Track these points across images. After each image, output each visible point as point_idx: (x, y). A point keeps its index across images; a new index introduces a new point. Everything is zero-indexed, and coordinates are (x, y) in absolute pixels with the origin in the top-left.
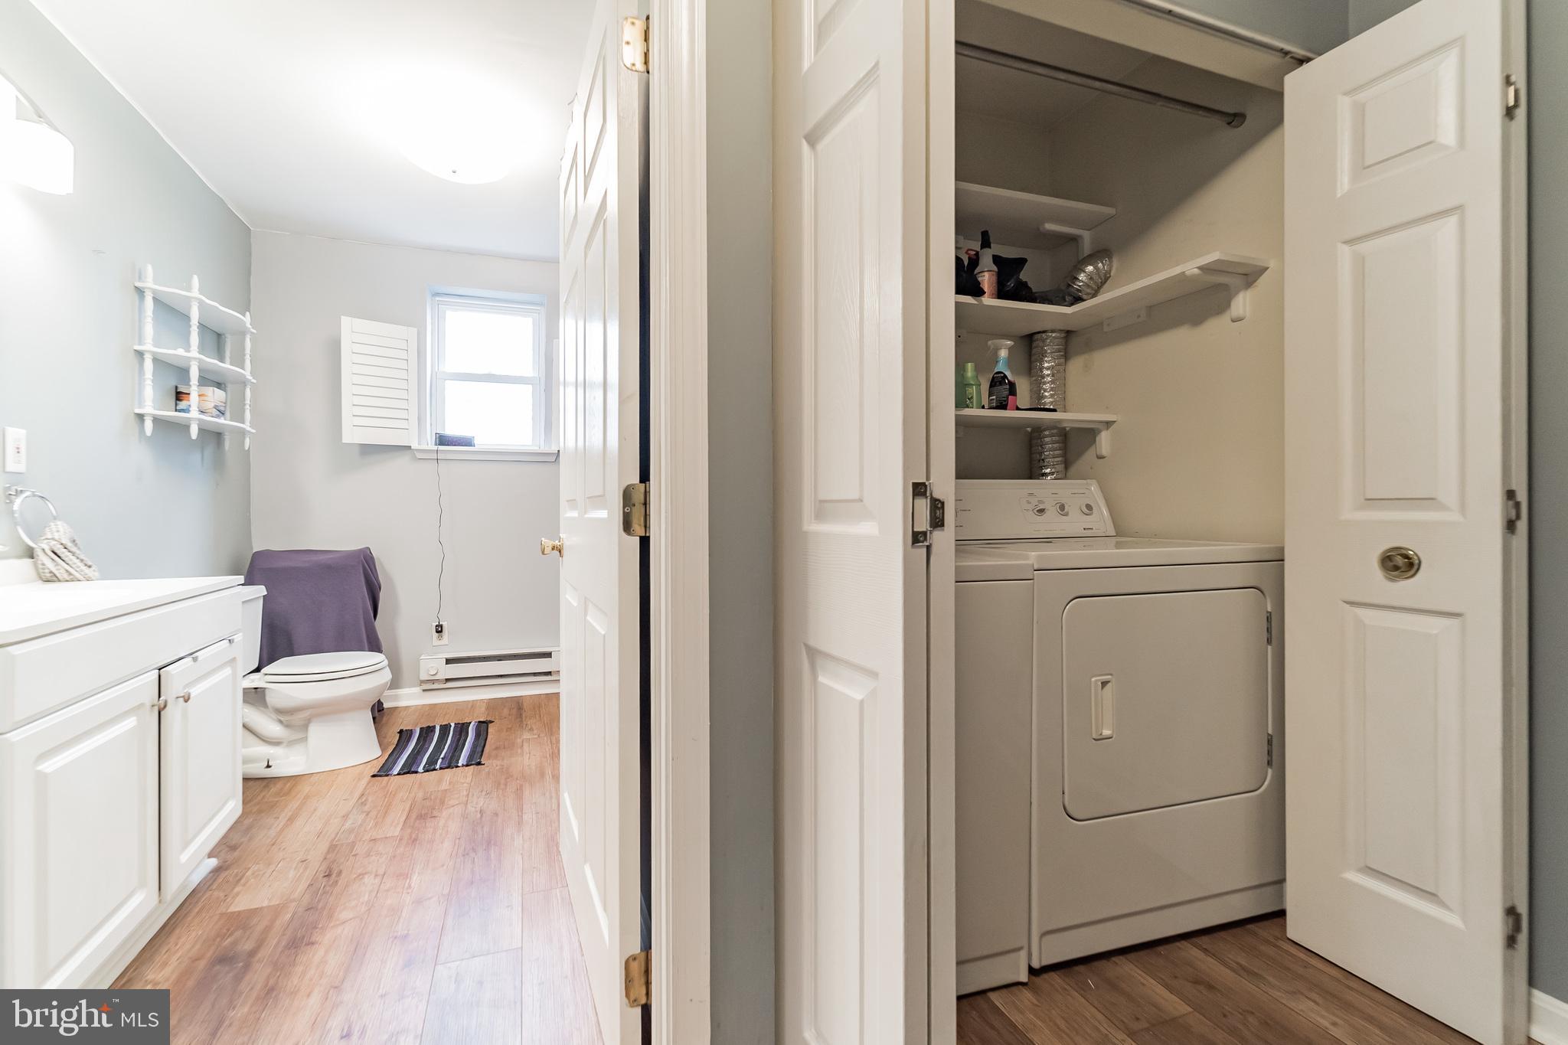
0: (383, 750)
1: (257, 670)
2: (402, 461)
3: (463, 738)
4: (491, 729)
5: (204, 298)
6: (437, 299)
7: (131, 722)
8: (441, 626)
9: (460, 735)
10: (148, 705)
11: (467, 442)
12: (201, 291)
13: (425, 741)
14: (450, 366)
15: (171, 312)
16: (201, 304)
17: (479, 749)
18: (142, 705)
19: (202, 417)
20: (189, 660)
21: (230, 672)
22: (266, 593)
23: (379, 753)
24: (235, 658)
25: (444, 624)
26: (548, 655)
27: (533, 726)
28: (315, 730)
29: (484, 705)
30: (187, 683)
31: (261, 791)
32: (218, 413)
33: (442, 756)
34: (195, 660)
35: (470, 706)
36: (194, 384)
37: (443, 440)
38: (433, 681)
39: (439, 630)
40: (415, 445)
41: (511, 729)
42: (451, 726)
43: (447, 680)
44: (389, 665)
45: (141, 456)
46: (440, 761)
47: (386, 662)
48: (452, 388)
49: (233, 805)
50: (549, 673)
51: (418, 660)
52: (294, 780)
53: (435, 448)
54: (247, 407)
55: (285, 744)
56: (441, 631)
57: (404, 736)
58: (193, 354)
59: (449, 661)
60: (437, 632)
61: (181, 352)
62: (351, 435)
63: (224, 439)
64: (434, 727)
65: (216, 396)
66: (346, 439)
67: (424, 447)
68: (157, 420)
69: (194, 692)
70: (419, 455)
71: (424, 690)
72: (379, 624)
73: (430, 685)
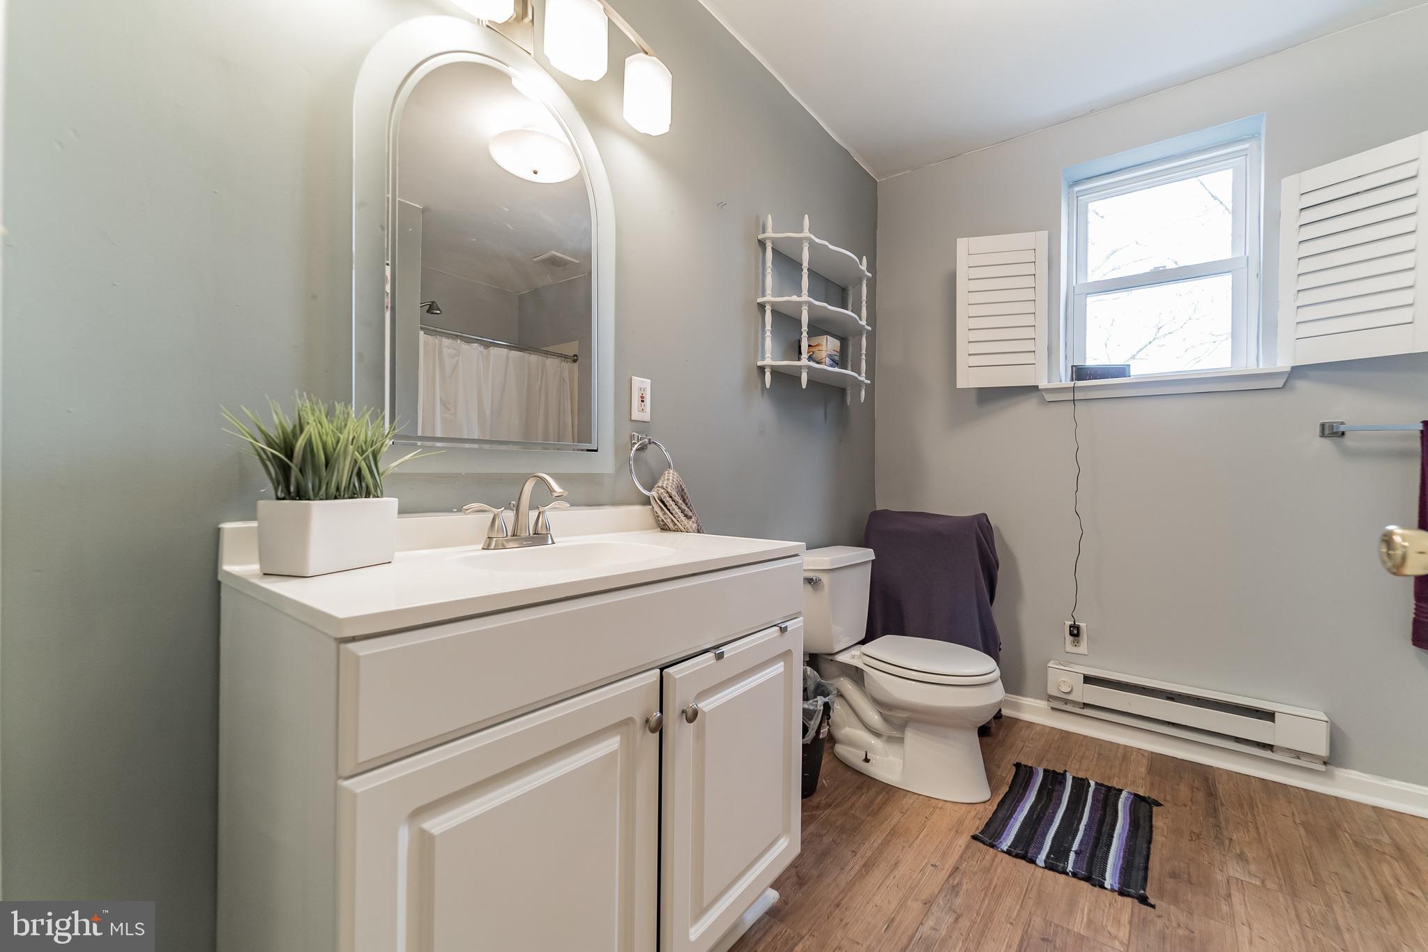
0: (994, 790)
1: (863, 642)
2: (1027, 408)
3: (1108, 819)
4: (1160, 822)
5: (813, 237)
6: (1077, 189)
7: (612, 744)
8: (1078, 628)
9: (1104, 809)
10: (639, 720)
11: (1121, 371)
12: (810, 231)
13: (1050, 799)
14: (1098, 270)
15: (787, 262)
16: (813, 245)
17: (1139, 861)
18: (628, 721)
19: (812, 364)
20: (710, 655)
21: (782, 669)
22: (874, 558)
23: (986, 795)
24: (790, 651)
25: (1082, 625)
26: (1270, 716)
27: (1246, 850)
28: (910, 735)
29: (1145, 761)
30: (700, 691)
31: (853, 794)
32: (832, 362)
33: (1075, 847)
34: (720, 656)
35: (1120, 755)
36: (805, 330)
37: (1080, 373)
38: (1066, 702)
39: (1075, 632)
40: (1043, 384)
41: (1198, 836)
42: (1089, 785)
43: (1086, 705)
44: (1003, 677)
45: (763, 410)
46: (1072, 856)
47: (997, 673)
48: (1095, 306)
49: (785, 844)
50: (1269, 747)
51: (1046, 668)
52: (889, 791)
53: (1071, 384)
54: (864, 357)
55: (884, 738)
56: (1077, 635)
57: (1023, 774)
58: (804, 300)
59: (1088, 679)
60: (1071, 634)
61: (794, 298)
62: (968, 379)
63: (846, 394)
64: (1064, 775)
65: (829, 345)
66: (961, 383)
67: (1055, 384)
68: (776, 372)
69: (706, 706)
70: (1049, 397)
71: (1052, 708)
72: (998, 611)
73: (1061, 704)
